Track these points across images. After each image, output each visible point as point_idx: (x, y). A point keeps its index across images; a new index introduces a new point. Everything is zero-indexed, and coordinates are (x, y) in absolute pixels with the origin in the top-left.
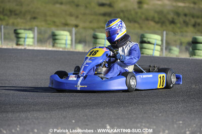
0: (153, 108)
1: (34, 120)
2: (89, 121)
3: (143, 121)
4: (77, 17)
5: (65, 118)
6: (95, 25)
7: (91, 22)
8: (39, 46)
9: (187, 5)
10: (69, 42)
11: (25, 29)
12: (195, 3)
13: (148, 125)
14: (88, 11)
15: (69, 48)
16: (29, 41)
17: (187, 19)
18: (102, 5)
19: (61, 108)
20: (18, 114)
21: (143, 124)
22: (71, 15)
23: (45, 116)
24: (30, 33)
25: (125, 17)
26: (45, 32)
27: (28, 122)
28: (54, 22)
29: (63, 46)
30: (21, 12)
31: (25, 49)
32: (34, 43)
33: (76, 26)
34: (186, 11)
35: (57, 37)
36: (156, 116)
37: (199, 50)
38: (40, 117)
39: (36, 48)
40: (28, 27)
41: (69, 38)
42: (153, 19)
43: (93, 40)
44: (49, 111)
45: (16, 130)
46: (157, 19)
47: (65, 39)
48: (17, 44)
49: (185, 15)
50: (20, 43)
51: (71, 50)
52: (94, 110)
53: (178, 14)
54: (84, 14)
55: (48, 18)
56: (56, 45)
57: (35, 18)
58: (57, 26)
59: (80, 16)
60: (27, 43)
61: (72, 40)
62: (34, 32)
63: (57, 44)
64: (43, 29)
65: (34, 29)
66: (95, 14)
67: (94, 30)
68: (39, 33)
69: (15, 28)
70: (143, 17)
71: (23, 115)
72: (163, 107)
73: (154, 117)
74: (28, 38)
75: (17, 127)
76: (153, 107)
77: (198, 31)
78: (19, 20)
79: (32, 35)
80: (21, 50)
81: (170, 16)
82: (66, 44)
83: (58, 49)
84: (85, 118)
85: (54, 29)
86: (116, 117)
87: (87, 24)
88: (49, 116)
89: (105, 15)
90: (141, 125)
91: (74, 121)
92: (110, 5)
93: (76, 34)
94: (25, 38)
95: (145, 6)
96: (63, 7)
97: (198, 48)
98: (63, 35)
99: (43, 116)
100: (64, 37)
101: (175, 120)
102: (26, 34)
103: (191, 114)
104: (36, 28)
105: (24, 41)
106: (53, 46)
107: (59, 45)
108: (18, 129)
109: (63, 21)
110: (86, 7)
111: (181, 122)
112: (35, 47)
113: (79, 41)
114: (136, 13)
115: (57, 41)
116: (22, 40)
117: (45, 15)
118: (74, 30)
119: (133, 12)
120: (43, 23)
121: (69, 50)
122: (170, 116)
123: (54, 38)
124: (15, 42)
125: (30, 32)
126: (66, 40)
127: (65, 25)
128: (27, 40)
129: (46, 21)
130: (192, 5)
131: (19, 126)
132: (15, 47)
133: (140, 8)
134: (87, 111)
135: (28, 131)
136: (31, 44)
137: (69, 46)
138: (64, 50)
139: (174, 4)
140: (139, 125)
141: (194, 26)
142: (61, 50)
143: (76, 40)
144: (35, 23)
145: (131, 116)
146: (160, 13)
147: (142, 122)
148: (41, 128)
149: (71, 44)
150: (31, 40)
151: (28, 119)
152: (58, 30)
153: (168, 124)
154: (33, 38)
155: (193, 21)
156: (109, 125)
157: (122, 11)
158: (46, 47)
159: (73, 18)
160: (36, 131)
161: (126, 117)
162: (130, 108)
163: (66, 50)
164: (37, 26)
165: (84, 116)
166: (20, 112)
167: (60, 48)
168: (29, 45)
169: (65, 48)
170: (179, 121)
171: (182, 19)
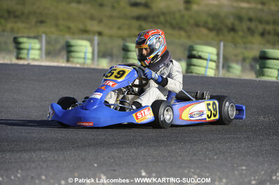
0: (206, 148)
1: (41, 163)
2: (116, 165)
3: (192, 166)
4: (100, 21)
5: (83, 160)
6: (125, 32)
7: (119, 28)
8: (48, 61)
9: (253, 5)
10: (89, 55)
11: (29, 37)
12: (263, 4)
13: (198, 171)
14: (115, 13)
15: (89, 64)
16: (34, 53)
17: (253, 25)
18: (135, 5)
19: (77, 147)
20: (19, 155)
21: (192, 170)
22: (92, 18)
23: (56, 158)
24: (35, 43)
25: (166, 21)
26: (57, 41)
27: (33, 165)
28: (69, 28)
29: (81, 61)
30: (23, 13)
31: (28, 65)
32: (41, 56)
33: (100, 34)
34: (252, 14)
35: (73, 49)
36: (210, 159)
37: (269, 68)
38: (50, 159)
39: (44, 64)
40: (32, 35)
41: (90, 49)
42: (205, 25)
43: (122, 52)
44: (62, 150)
45: (16, 176)
46: (210, 26)
47: (85, 51)
48: (18, 58)
49: (250, 20)
50: (22, 56)
51: (93, 67)
52: (123, 150)
53: (240, 18)
54: (111, 17)
55: (61, 22)
56: (71, 59)
57: (42, 22)
58: (73, 33)
59: (105, 20)
60: (31, 56)
61: (93, 53)
62: (41, 42)
63: (73, 57)
64: (53, 37)
65: (41, 37)
66: (126, 17)
67: (124, 39)
68: (48, 43)
69: (15, 35)
70: (192, 21)
71: (26, 156)
72: (219, 146)
73: (207, 160)
74: (32, 49)
75: (18, 172)
76: (205, 146)
77: (268, 42)
78: (20, 25)
79: (38, 46)
80: (23, 65)
81: (229, 21)
82: (85, 58)
83: (73, 66)
84: (112, 160)
85: (68, 38)
86: (154, 160)
87: (114, 32)
88: (61, 158)
89: (138, 18)
90: (189, 172)
91: (96, 165)
92: (146, 6)
93: (99, 44)
94: (28, 50)
95: (195, 7)
96: (81, 7)
97: (268, 66)
98: (81, 46)
99: (54, 157)
100: (83, 49)
101: (235, 165)
102: (30, 43)
103: (258, 156)
104: (44, 36)
105: (28, 54)
106: (68, 61)
107: (76, 60)
108: (19, 175)
109: (81, 26)
110: (113, 7)
111: (244, 168)
112: (42, 61)
113: (103, 54)
114: (182, 16)
115: (73, 54)
116: (25, 52)
117: (56, 18)
118: (96, 38)
119: (177, 16)
120: (53, 29)
121: (89, 67)
122: (229, 159)
123: (69, 50)
124: (15, 54)
125: (36, 41)
126: (85, 53)
127: (84, 33)
128: (32, 52)
129: (57, 26)
130: (259, 7)
131: (20, 171)
132: (15, 61)
133: (187, 9)
134: (114, 151)
135: (32, 177)
136: (37, 57)
137: (89, 62)
138: (82, 66)
139: (235, 4)
140: (186, 171)
141: (262, 34)
142: (78, 66)
143: (99, 52)
144: (42, 29)
145: (175, 159)
146: (215, 16)
147: (190, 168)
148: (51, 174)
149: (93, 59)
150: (37, 52)
151: (33, 162)
152: (73, 39)
153: (226, 170)
154: (40, 49)
155: (261, 28)
156: (145, 171)
157: (163, 14)
158: (58, 62)
159: (95, 23)
160: (43, 177)
161: (169, 159)
162: (173, 148)
163: (86, 67)
164: (46, 33)
165: (109, 158)
166: (21, 151)
167: (78, 63)
168: (34, 59)
169: (84, 63)
170: (242, 166)
171: (245, 25)
